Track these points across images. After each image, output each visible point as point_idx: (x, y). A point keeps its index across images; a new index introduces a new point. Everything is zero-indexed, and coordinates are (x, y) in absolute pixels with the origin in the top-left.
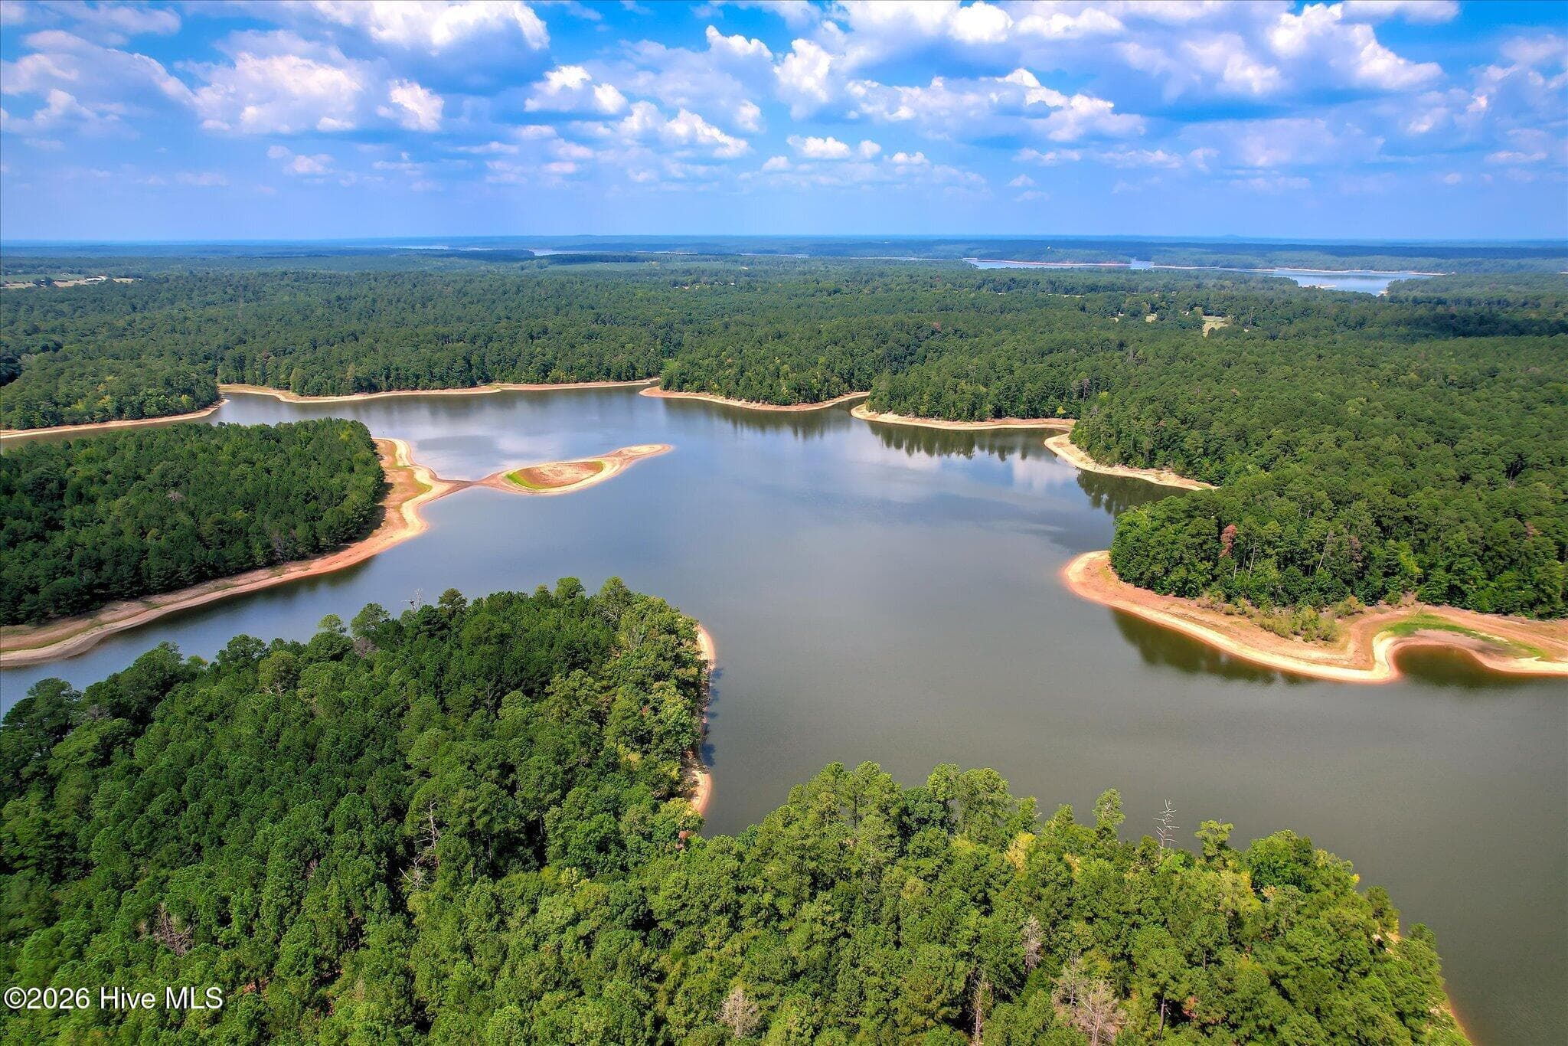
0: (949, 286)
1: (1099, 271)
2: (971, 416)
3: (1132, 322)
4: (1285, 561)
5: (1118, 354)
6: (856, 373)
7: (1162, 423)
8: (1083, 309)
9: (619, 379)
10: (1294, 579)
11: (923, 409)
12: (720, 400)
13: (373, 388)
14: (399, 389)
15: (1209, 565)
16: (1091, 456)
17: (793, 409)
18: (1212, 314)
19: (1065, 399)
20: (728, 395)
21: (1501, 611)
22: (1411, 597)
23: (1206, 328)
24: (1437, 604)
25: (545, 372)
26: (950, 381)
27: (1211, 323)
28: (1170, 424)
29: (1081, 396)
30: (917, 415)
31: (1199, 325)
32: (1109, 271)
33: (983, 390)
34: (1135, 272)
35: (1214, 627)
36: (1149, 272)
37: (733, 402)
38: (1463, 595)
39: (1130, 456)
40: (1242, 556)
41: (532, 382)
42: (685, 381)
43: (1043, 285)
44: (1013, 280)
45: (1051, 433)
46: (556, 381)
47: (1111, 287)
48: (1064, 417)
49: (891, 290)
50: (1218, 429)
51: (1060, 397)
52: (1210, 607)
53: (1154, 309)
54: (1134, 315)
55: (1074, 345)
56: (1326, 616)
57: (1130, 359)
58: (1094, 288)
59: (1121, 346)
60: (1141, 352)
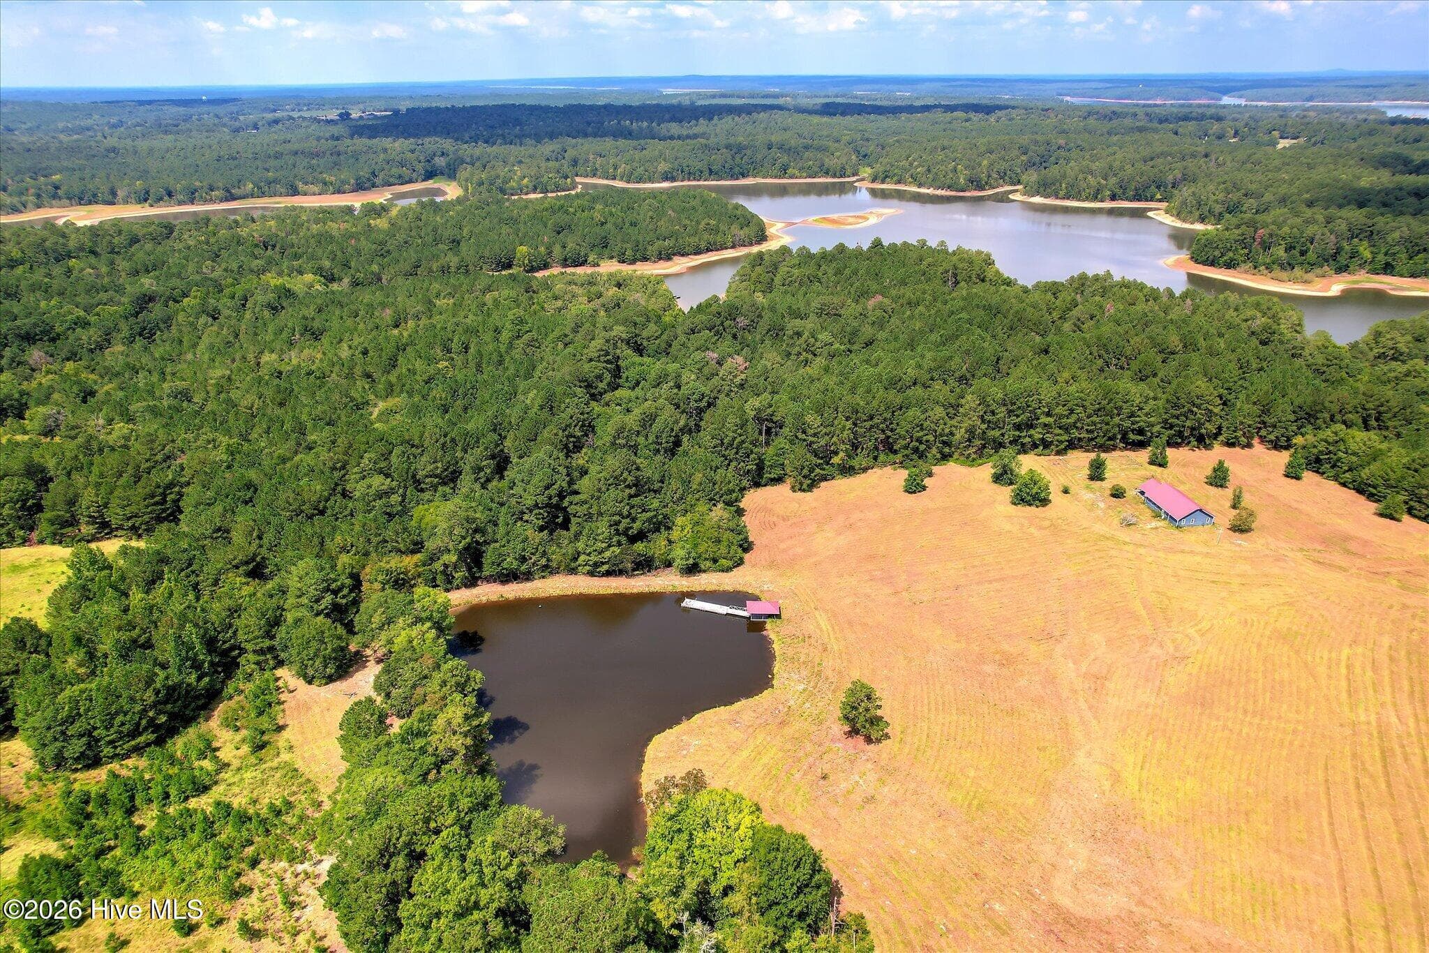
0: (1060, 116)
1: (1190, 106)
2: (1095, 198)
3: (1216, 142)
4: (1289, 248)
5: (1204, 159)
6: (1008, 172)
7: (1230, 196)
8: (1176, 133)
9: (834, 176)
10: (1294, 257)
11: (1062, 193)
12: (914, 189)
13: (673, 179)
14: (689, 180)
15: (1246, 251)
16: (1180, 219)
17: (967, 194)
18: (1287, 138)
19: (1162, 189)
20: (920, 186)
21: (1413, 276)
22: (1363, 272)
23: (1280, 146)
24: (1378, 274)
25: (785, 170)
26: (1081, 177)
27: (1283, 144)
28: (1234, 197)
29: (1173, 187)
30: (1057, 198)
31: (1274, 144)
32: (1200, 106)
33: (1103, 182)
34: (1224, 107)
35: (1246, 279)
36: (1239, 106)
37: (923, 190)
38: (1393, 267)
39: (1206, 217)
40: (1266, 247)
41: (776, 177)
42: (887, 177)
43: (1141, 115)
44: (1114, 113)
45: (1151, 209)
46: (791, 177)
47: (1201, 118)
48: (1160, 201)
49: (1013, 119)
50: (1268, 197)
51: (1158, 187)
52: (1246, 272)
53: (1236, 134)
54: (1219, 138)
55: (1170, 155)
56: (1309, 276)
57: (1212, 164)
58: (1186, 118)
59: (1206, 156)
60: (1221, 158)
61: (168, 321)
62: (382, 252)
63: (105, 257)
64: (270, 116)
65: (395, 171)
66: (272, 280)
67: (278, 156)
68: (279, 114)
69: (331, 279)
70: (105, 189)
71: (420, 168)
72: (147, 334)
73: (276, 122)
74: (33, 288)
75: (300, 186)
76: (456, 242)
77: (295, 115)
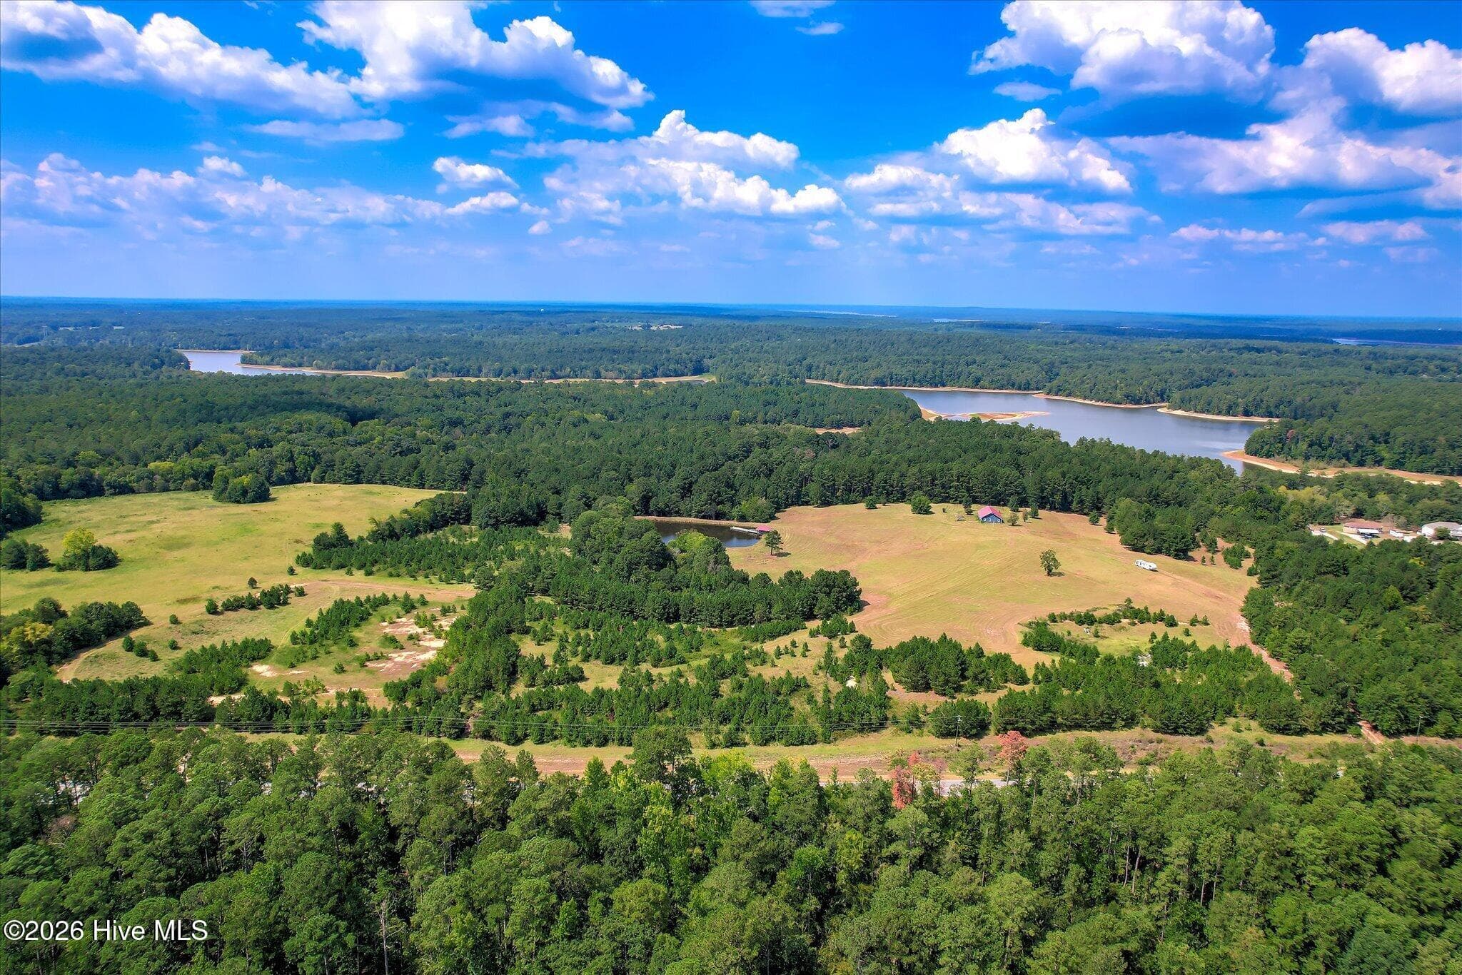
9: (1020, 389)
11: (1199, 408)
15: (1280, 445)
17: (1122, 406)
20: (1085, 398)
25: (977, 382)
30: (1195, 412)
37: (1087, 402)
41: (969, 387)
42: (1060, 390)
46: (983, 388)
61: (519, 425)
62: (646, 407)
63: (484, 397)
64: (589, 325)
65: (672, 366)
66: (577, 413)
67: (590, 351)
68: (597, 323)
69: (611, 418)
70: (475, 367)
71: (690, 365)
72: (508, 430)
73: (593, 329)
74: (450, 407)
75: (603, 372)
76: (695, 406)
77: (609, 325)
